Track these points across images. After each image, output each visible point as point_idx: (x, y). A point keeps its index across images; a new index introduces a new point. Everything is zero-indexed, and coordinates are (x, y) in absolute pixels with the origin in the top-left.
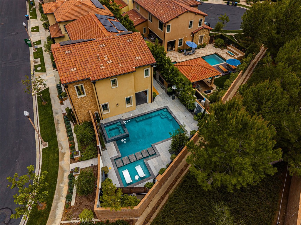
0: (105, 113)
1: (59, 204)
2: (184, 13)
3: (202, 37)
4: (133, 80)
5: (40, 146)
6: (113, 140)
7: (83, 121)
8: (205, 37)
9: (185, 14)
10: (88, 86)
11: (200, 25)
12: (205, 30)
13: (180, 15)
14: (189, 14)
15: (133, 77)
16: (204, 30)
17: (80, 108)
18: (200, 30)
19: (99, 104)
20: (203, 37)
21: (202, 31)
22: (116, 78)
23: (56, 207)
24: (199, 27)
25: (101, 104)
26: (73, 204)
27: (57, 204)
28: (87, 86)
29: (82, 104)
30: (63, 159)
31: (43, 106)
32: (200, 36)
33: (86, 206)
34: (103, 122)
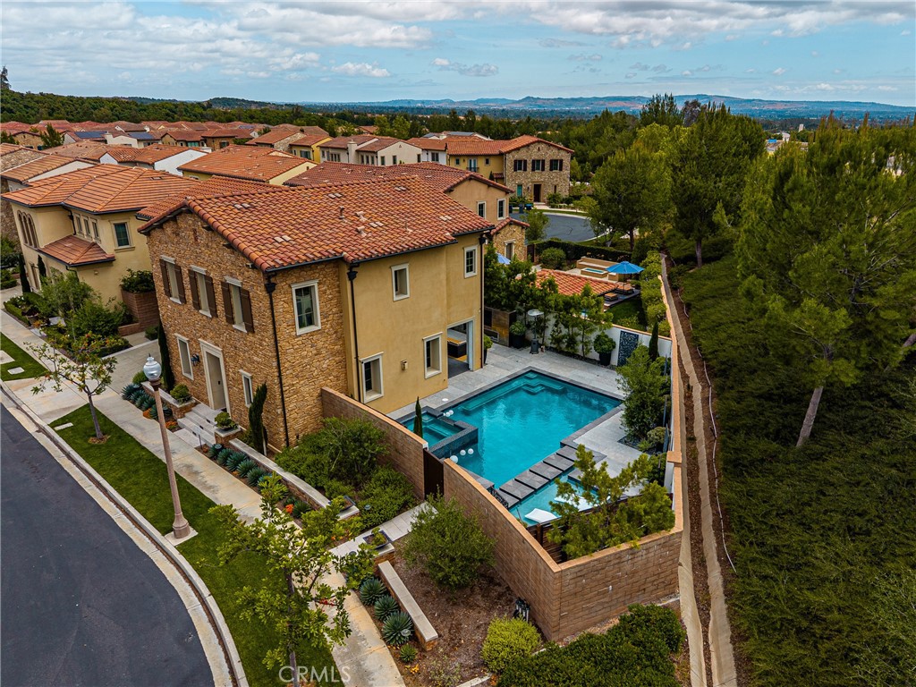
0: (369, 397)
1: (367, 662)
2: (464, 180)
3: (510, 245)
4: (443, 276)
5: (160, 542)
7: (301, 435)
8: (517, 246)
9: (466, 183)
10: (328, 292)
11: (501, 215)
12: (515, 228)
13: (455, 186)
14: (474, 183)
15: (444, 266)
16: (513, 226)
17: (297, 376)
18: (505, 226)
19: (357, 357)
20: (514, 247)
21: (507, 229)
22: (406, 266)
23: (364, 675)
24: (499, 219)
25: (364, 358)
26: (431, 633)
27: (359, 665)
28: (325, 292)
29: (306, 361)
31: (97, 446)
32: (507, 242)
33: (478, 627)
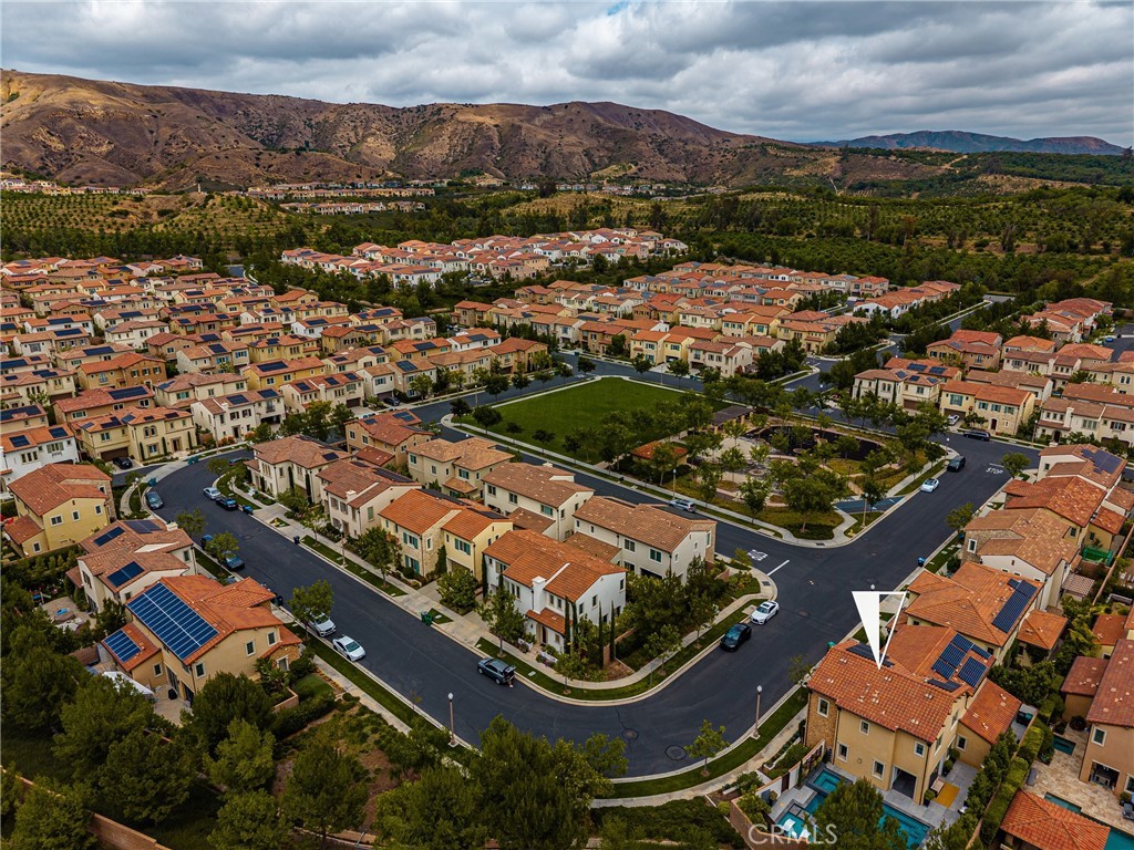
0: (839, 757)
4: (892, 742)
5: (751, 733)
6: (815, 789)
15: (893, 738)
19: (837, 739)
22: (870, 724)
23: (713, 784)
25: (840, 742)
26: (725, 793)
28: (832, 708)
29: (819, 724)
30: (756, 760)
31: (796, 700)
34: (829, 766)
